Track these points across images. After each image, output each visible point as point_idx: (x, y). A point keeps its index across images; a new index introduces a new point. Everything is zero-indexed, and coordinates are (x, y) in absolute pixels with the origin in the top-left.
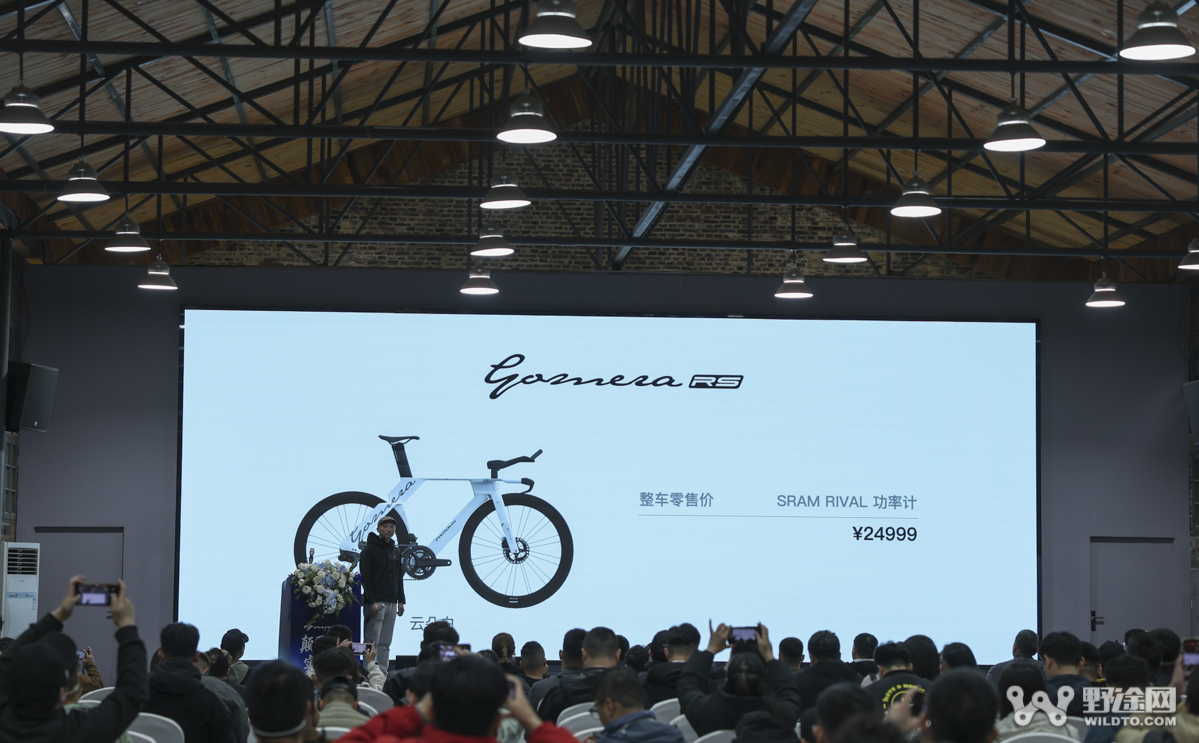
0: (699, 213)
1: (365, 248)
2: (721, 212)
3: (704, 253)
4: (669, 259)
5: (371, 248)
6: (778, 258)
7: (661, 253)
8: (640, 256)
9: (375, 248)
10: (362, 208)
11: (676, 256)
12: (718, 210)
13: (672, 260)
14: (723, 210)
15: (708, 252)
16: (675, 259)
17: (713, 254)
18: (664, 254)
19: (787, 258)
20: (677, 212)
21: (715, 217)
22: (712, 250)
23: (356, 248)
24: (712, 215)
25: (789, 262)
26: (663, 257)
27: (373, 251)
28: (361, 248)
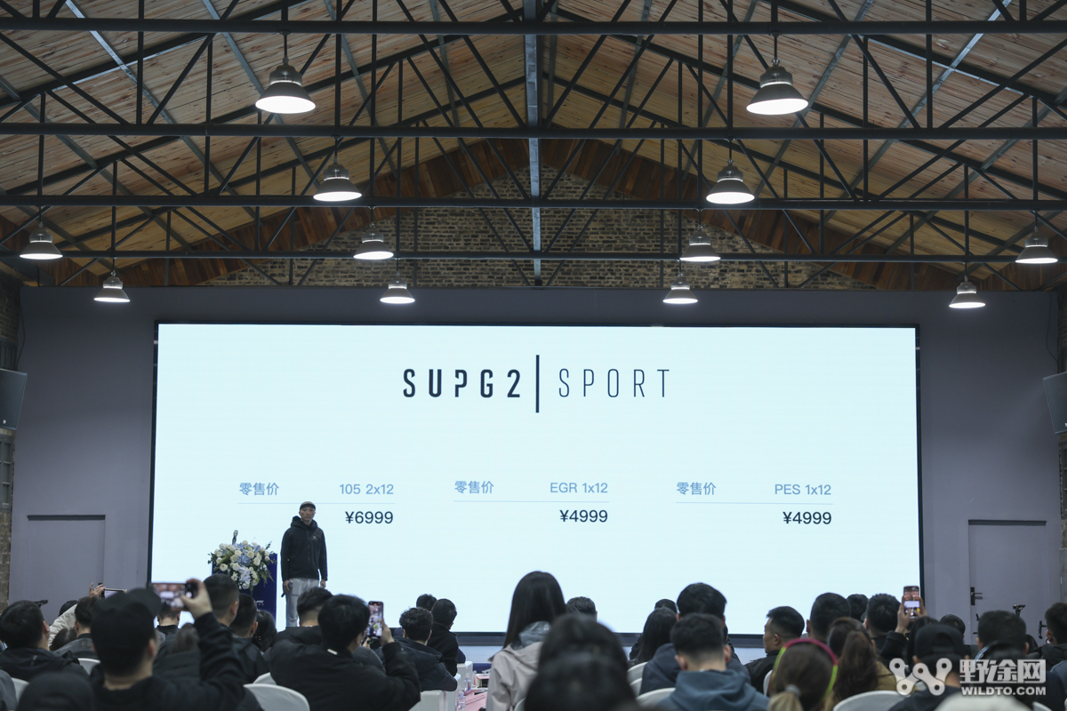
0: (634, 243)
1: (345, 277)
2: (653, 242)
3: (638, 277)
4: (608, 282)
5: (350, 276)
6: (704, 280)
7: (600, 278)
8: (582, 280)
9: (354, 277)
10: (343, 243)
11: (614, 280)
12: (651, 240)
13: (610, 284)
14: (654, 239)
15: (642, 276)
16: (613, 282)
17: (647, 278)
18: (604, 278)
19: (711, 280)
20: (615, 242)
21: (648, 246)
22: (645, 274)
23: (338, 277)
24: (645, 245)
25: (713, 284)
26: (602, 281)
27: (352, 279)
28: (342, 277)
